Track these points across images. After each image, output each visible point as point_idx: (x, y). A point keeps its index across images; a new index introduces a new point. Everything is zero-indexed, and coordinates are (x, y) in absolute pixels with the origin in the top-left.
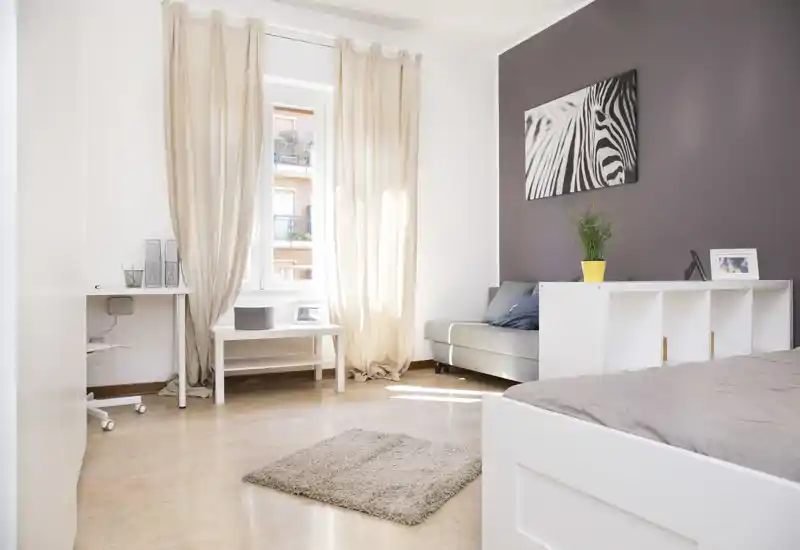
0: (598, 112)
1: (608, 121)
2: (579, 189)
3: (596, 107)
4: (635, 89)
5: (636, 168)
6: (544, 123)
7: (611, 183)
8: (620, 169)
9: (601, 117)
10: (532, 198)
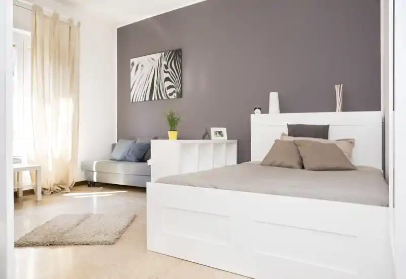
0: (165, 65)
1: (169, 70)
2: (156, 99)
3: (164, 63)
4: (181, 57)
5: (181, 91)
6: (140, 66)
7: (171, 97)
8: (174, 92)
9: (166, 67)
10: (134, 101)
